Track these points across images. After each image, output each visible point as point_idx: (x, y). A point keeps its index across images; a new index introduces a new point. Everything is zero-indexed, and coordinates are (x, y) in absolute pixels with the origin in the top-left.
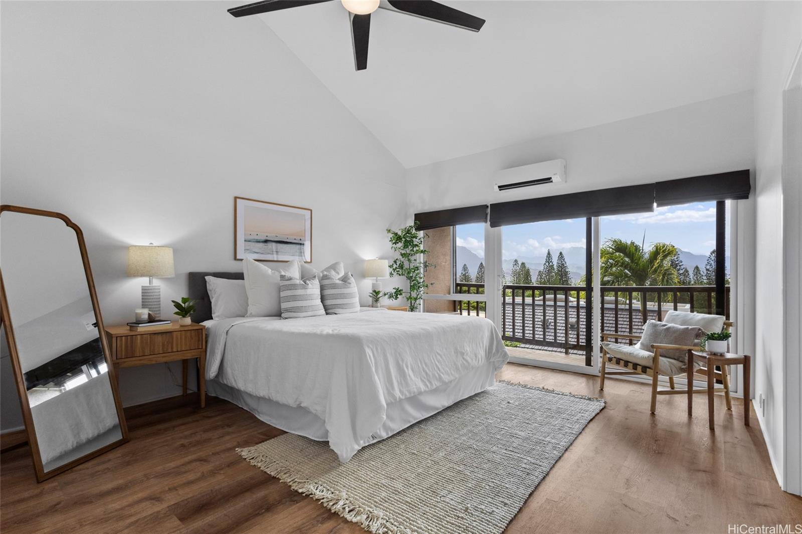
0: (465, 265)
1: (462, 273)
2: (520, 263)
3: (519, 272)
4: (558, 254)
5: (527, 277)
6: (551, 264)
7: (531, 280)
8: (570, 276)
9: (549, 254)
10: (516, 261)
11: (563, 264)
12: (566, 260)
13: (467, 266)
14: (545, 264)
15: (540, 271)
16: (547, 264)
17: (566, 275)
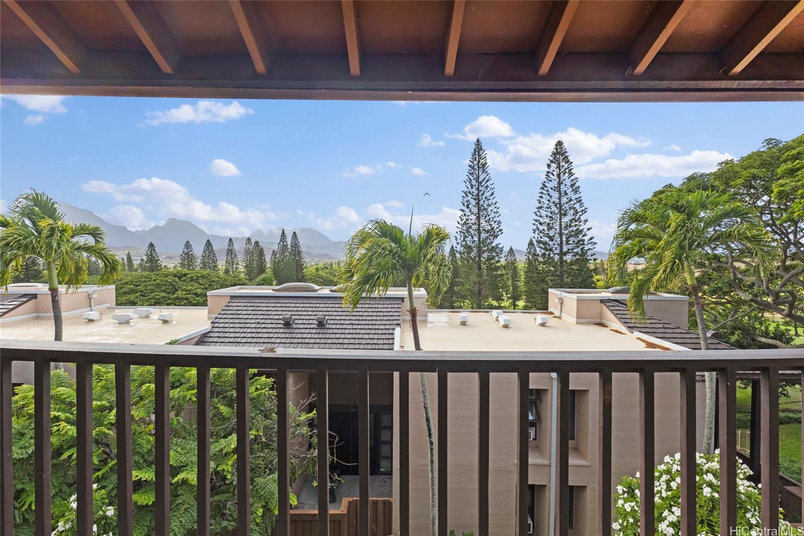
0: (188, 242)
1: (184, 251)
2: (253, 241)
3: (253, 251)
4: (292, 234)
5: (261, 256)
6: (285, 243)
7: (265, 260)
8: (303, 255)
9: (283, 233)
10: (249, 239)
11: (296, 244)
12: (299, 240)
13: (191, 243)
14: (279, 243)
15: (274, 251)
16: (282, 243)
17: (299, 255)
